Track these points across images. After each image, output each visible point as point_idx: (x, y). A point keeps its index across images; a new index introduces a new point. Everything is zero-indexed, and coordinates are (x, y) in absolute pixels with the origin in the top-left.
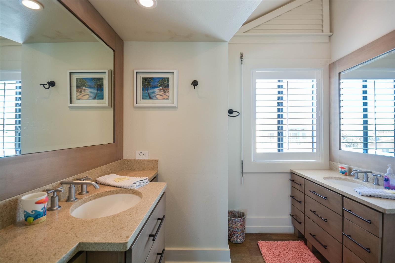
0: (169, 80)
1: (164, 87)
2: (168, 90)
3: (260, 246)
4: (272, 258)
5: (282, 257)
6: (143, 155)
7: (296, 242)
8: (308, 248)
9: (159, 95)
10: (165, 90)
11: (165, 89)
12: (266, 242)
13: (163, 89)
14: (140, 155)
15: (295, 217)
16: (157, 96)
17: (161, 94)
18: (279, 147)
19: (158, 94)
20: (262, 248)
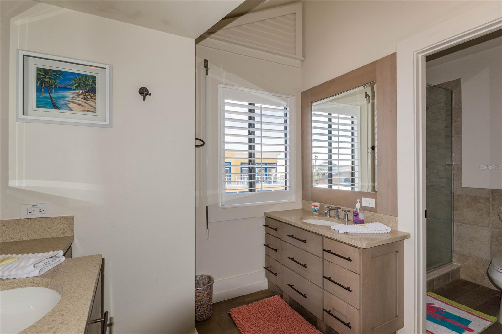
0: (96, 81)
1: (86, 90)
2: (93, 98)
3: (233, 316)
4: (249, 327)
5: (260, 322)
6: (40, 211)
7: (271, 298)
8: (285, 302)
9: (75, 103)
10: (89, 97)
11: (87, 94)
12: (240, 307)
13: (83, 94)
14: (31, 211)
15: (269, 269)
16: (71, 105)
17: (80, 102)
18: (251, 186)
19: (72, 102)
20: (235, 318)
